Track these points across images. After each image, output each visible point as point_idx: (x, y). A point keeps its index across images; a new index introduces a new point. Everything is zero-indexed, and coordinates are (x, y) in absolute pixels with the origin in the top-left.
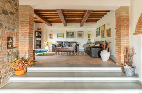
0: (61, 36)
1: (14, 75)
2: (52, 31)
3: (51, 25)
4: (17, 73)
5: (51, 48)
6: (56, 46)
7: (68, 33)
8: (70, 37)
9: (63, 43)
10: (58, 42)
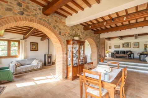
0: (118, 47)
1: (100, 62)
2: (111, 44)
3: (110, 40)
4: (101, 61)
5: (110, 55)
6: (114, 54)
7: (123, 44)
8: (125, 47)
9: (120, 52)
10: (115, 51)
